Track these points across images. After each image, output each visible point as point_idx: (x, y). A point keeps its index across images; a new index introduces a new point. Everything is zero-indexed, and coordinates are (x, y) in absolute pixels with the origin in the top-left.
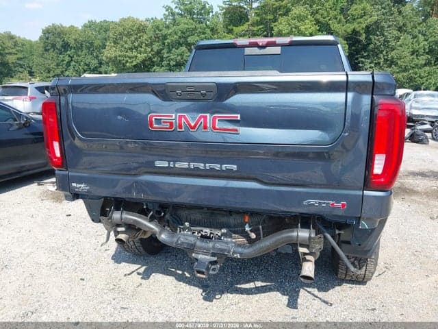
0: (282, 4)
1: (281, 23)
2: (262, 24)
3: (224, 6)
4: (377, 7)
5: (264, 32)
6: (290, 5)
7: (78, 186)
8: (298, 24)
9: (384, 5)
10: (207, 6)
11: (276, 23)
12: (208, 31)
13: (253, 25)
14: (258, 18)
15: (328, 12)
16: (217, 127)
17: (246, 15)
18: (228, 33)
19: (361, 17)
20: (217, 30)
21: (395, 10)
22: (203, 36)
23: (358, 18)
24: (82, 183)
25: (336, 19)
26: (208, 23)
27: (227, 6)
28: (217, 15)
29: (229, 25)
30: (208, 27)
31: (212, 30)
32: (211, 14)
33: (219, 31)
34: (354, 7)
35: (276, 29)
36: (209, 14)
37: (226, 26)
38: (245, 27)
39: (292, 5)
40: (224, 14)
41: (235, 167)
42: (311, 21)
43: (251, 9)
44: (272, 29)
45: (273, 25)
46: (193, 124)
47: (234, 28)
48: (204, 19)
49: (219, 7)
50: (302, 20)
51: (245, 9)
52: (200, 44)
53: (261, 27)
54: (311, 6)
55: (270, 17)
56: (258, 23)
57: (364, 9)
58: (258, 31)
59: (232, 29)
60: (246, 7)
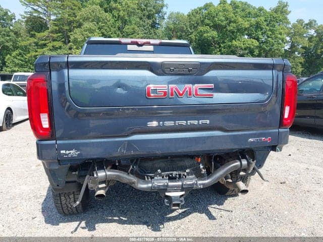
0: (75, 19)
1: (76, 33)
2: (60, 32)
3: (25, 15)
4: (141, 28)
5: (62, 39)
6: (81, 20)
7: (68, 152)
8: (90, 35)
9: (145, 28)
10: (9, 14)
11: (72, 33)
12: (12, 34)
13: (52, 32)
14: (57, 28)
15: (110, 28)
16: (198, 93)
17: (46, 24)
18: (31, 37)
19: (132, 34)
20: (20, 34)
21: (152, 31)
22: (8, 38)
23: (130, 34)
24: (72, 150)
25: (116, 34)
26: (11, 28)
27: (28, 16)
28: (19, 22)
29: (32, 31)
30: (11, 31)
31: (16, 33)
32: (14, 21)
33: (22, 35)
34: (127, 27)
35: (72, 38)
36: (11, 20)
37: (29, 32)
38: (46, 33)
39: (83, 21)
40: (27, 22)
41: (208, 122)
42: (98, 34)
43: (50, 20)
44: (69, 37)
45: (69, 34)
46: (181, 93)
47: (36, 33)
48: (7, 24)
49: (21, 15)
50: (92, 33)
51: (44, 19)
52: (91, 40)
53: (59, 34)
54: (98, 23)
55: (66, 28)
56: (56, 32)
57: (133, 29)
58: (57, 38)
59: (35, 35)
60: (45, 18)
